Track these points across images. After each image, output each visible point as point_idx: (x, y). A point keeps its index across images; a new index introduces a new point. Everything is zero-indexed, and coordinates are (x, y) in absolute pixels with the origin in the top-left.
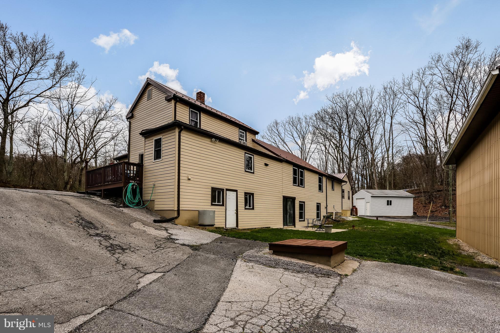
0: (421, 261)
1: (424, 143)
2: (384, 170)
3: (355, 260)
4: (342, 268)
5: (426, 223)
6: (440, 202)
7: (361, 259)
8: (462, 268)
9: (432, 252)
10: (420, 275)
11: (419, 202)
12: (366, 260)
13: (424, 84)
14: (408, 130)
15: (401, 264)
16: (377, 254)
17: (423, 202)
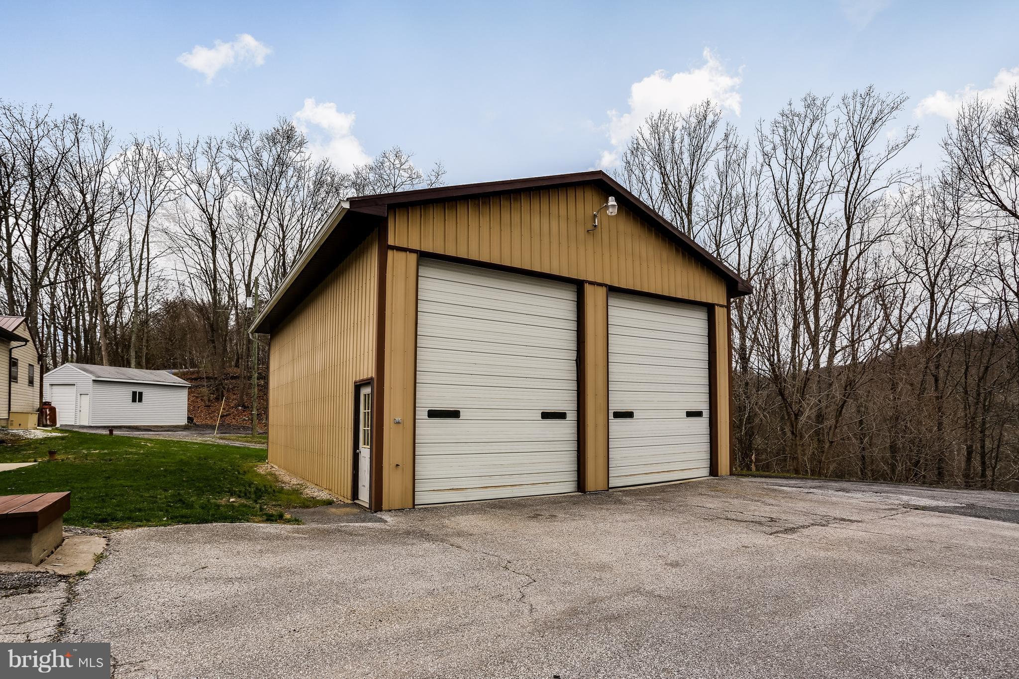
0: (230, 512)
1: (210, 283)
2: (121, 324)
3: (91, 534)
4: (63, 559)
5: (212, 438)
6: (235, 399)
7: (105, 530)
8: (292, 513)
9: (240, 492)
10: (239, 538)
11: (197, 397)
12: (118, 528)
13: (218, 170)
14: (181, 249)
15: (199, 523)
16: (140, 510)
17: (206, 398)
